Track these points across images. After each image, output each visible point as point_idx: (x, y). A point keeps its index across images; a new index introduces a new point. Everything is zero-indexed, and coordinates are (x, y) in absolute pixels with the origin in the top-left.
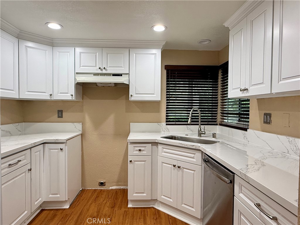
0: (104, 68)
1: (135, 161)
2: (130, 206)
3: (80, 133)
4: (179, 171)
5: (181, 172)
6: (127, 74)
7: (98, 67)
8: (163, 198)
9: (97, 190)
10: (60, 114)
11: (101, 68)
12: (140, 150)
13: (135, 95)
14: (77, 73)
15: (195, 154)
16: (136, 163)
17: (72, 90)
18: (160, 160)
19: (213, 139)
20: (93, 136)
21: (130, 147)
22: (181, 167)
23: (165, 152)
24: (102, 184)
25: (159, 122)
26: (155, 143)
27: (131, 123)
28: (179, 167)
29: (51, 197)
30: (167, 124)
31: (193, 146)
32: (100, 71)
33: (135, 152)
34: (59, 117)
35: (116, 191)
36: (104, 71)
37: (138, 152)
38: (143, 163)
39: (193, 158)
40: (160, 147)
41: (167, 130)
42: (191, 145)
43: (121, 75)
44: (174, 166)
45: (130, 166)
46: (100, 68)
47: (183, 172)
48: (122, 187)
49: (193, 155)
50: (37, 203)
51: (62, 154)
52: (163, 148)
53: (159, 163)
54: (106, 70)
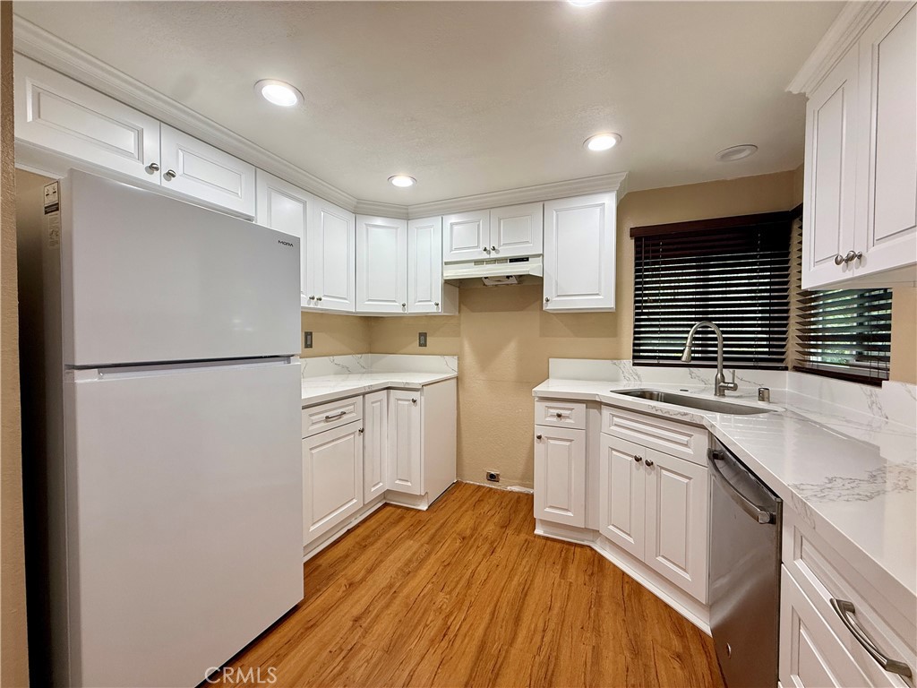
0: (494, 249)
1: (548, 438)
2: (539, 531)
3: (455, 374)
4: (650, 474)
5: (653, 477)
6: (538, 256)
7: (482, 249)
8: (611, 530)
9: (484, 487)
10: (423, 339)
11: (488, 249)
12: (559, 416)
13: (556, 298)
14: (446, 263)
15: (690, 436)
16: (552, 442)
17: (437, 295)
18: (605, 442)
19: (761, 405)
20: (477, 383)
21: (540, 407)
22: (655, 465)
23: (616, 425)
24: (492, 477)
25: (616, 357)
26: (594, 404)
27: (550, 360)
28: (649, 464)
29: (399, 485)
30: (634, 364)
31: (685, 414)
32: (485, 256)
33: (548, 419)
34: (420, 345)
35: (519, 497)
36: (493, 255)
37: (555, 419)
38: (568, 443)
39: (686, 445)
40: (606, 412)
41: (636, 378)
42: (679, 413)
43: (527, 259)
44: (638, 459)
45: (538, 446)
46: (485, 250)
47: (659, 476)
49: (686, 438)
50: (375, 491)
51: (415, 410)
52: (614, 416)
53: (604, 451)
54: (497, 252)
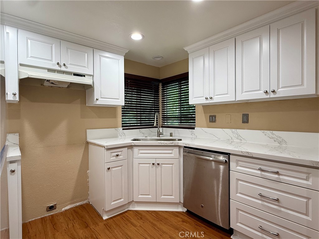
0: (64, 65)
1: (113, 168)
2: (105, 218)
4: (158, 168)
6: (90, 75)
7: (55, 62)
8: (141, 198)
11: (60, 64)
12: (117, 155)
13: (101, 99)
14: (21, 65)
15: (172, 150)
18: (136, 162)
19: (171, 138)
22: (160, 164)
23: (141, 153)
24: (51, 208)
25: (116, 127)
26: (130, 147)
27: (87, 130)
28: (158, 164)
30: (123, 129)
31: (172, 143)
32: (57, 68)
33: (112, 158)
36: (63, 69)
38: (120, 168)
39: (171, 154)
40: (136, 150)
41: (124, 135)
42: (170, 143)
43: (84, 76)
44: (153, 164)
46: (58, 64)
47: (161, 167)
48: (78, 204)
49: (171, 151)
52: (139, 150)
54: (67, 68)
